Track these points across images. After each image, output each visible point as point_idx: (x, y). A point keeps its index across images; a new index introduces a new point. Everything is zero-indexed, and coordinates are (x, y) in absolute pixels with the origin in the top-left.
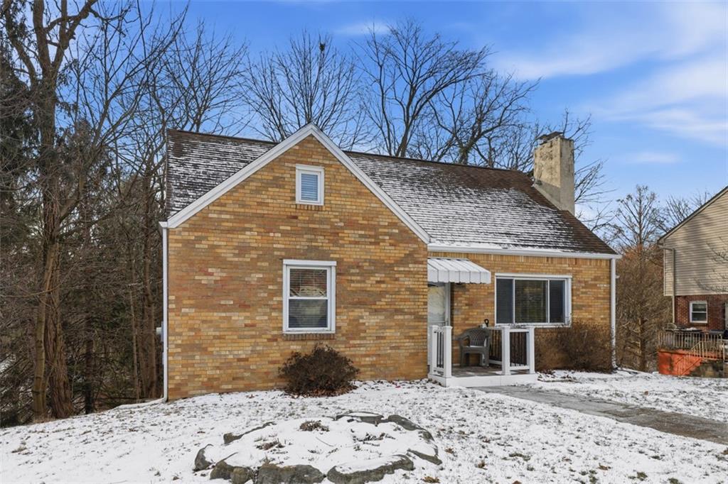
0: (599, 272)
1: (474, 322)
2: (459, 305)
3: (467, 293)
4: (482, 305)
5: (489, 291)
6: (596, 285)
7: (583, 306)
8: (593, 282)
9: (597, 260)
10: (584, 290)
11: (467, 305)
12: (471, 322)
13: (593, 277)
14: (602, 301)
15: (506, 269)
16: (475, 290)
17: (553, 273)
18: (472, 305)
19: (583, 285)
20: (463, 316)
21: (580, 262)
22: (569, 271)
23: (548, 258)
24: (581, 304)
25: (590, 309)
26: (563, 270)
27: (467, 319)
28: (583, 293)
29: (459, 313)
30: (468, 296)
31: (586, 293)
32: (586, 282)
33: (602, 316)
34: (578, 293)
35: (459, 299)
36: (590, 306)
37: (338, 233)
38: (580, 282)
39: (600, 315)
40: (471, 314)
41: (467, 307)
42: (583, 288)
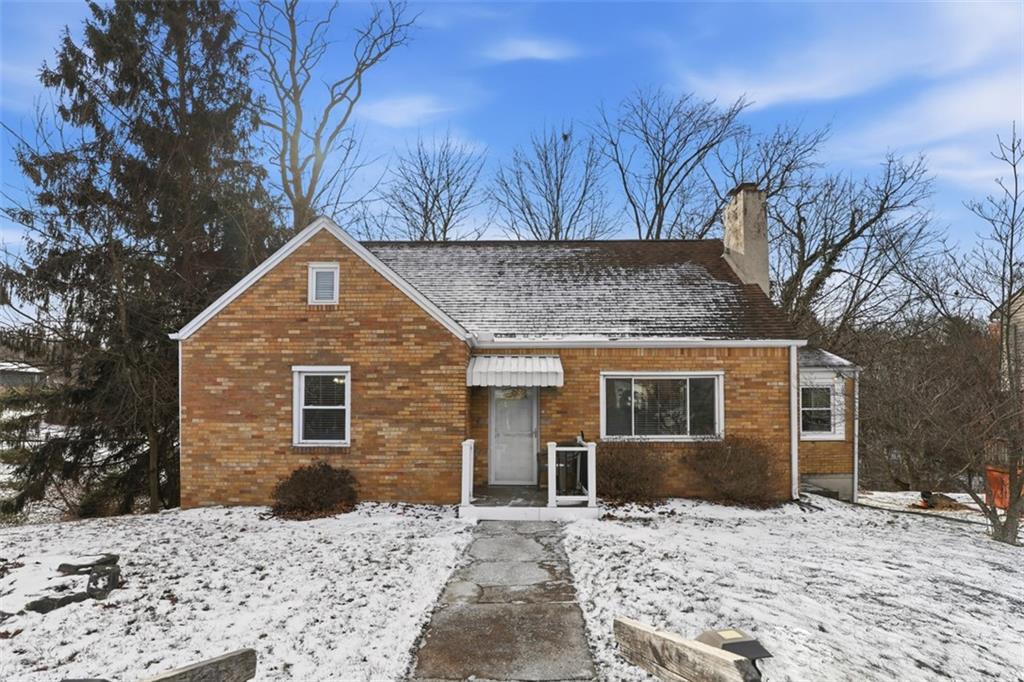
0: (771, 365)
1: (569, 434)
2: (548, 412)
3: (559, 397)
4: (581, 412)
5: (591, 394)
6: (765, 383)
7: (744, 412)
8: (760, 380)
9: (765, 349)
10: (744, 391)
11: (558, 412)
12: (565, 434)
13: (759, 373)
14: (776, 405)
15: (617, 367)
16: (570, 394)
17: (691, 369)
18: (566, 412)
19: (743, 384)
20: (554, 427)
21: (737, 353)
22: (718, 366)
23: (682, 350)
24: (740, 409)
25: (755, 416)
26: (708, 365)
27: (560, 430)
28: (741, 394)
29: (548, 422)
30: (560, 402)
31: (747, 394)
32: (746, 380)
33: (776, 427)
34: (734, 394)
35: (548, 405)
36: (756, 413)
37: (352, 334)
38: (736, 379)
39: (772, 424)
40: (564, 423)
41: (559, 415)
42: (742, 387)
